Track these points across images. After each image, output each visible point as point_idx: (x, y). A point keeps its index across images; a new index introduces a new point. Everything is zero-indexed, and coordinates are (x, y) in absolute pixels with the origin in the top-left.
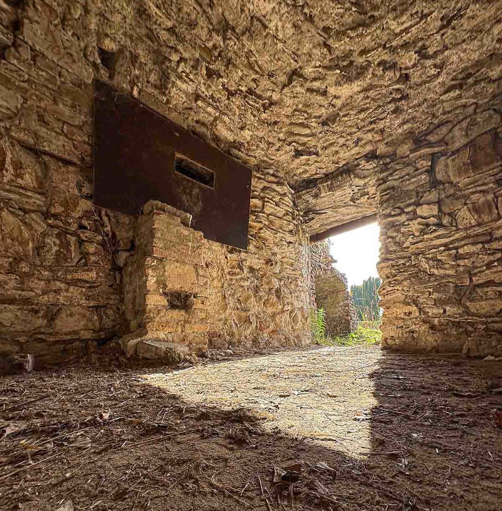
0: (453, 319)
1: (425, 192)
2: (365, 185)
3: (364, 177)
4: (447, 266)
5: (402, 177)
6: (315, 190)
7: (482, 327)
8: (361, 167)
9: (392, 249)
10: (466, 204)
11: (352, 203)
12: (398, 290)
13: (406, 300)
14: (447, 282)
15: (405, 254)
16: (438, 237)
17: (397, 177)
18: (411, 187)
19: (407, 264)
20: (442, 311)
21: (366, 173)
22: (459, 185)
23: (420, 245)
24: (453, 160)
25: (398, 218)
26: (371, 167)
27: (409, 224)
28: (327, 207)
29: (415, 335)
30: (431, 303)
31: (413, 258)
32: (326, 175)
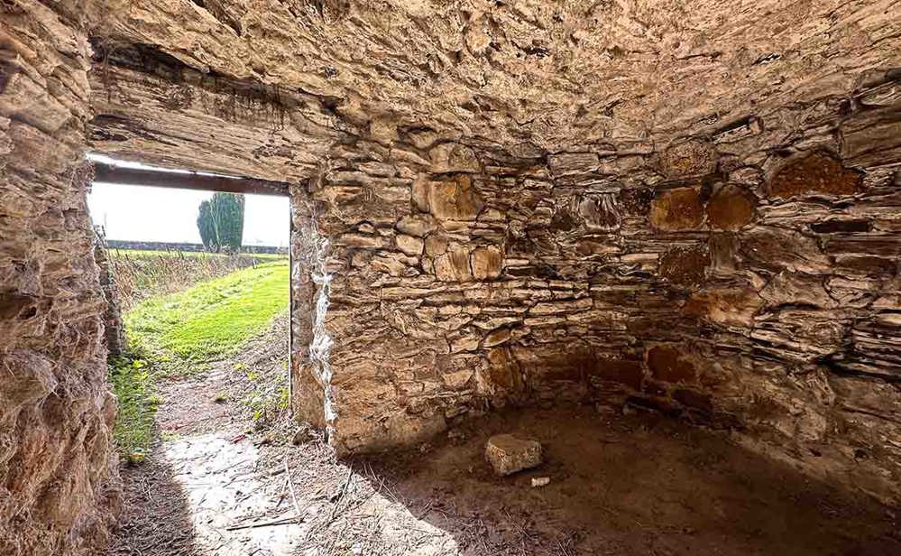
0: (430, 397)
1: (406, 214)
2: (299, 144)
3: (305, 132)
4: (425, 326)
5: (378, 176)
6: (173, 91)
7: (454, 401)
8: (306, 110)
9: (356, 288)
10: (447, 251)
11: (252, 157)
12: (366, 358)
13: (380, 375)
14: (429, 349)
15: (373, 299)
16: (418, 286)
17: (371, 171)
18: (389, 198)
19: (375, 314)
20: (421, 388)
21: (311, 127)
22: (443, 224)
23: (396, 290)
24: (438, 187)
25: (370, 240)
26: (324, 122)
27: (385, 257)
28: (183, 135)
29: (387, 424)
30: (410, 377)
31: (382, 305)
32: (214, 73)
